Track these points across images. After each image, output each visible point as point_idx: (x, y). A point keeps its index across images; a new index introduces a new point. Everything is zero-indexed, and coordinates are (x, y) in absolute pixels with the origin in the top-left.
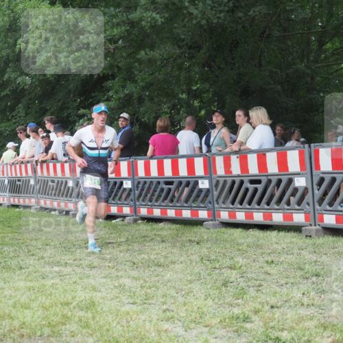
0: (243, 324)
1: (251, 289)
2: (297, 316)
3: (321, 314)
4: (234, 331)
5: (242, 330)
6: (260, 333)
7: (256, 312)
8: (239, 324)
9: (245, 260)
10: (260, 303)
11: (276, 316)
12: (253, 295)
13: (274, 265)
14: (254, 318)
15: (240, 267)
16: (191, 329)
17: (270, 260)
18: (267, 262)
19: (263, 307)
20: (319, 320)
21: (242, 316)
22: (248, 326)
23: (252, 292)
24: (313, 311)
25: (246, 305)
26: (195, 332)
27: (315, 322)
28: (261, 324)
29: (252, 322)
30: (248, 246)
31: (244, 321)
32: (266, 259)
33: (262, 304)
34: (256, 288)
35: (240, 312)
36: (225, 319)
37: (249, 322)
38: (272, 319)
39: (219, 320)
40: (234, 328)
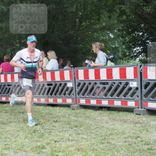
0: (41, 150)
1: (46, 134)
2: (66, 145)
3: (77, 144)
4: (37, 153)
5: (41, 153)
6: (49, 153)
7: (48, 144)
8: (40, 150)
9: (44, 120)
10: (50, 140)
11: (57, 146)
12: (47, 136)
13: (57, 123)
14: (47, 147)
15: (42, 124)
16: (17, 153)
17: (55, 120)
18: (54, 121)
19: (51, 142)
20: (76, 147)
21: (41, 146)
22: (44, 150)
23: (47, 135)
24: (73, 143)
25: (44, 141)
26: (19, 154)
27: (74, 148)
28: (50, 149)
29: (46, 149)
30: (46, 114)
31: (42, 148)
32: (54, 120)
33: (51, 140)
34: (49, 133)
35: (40, 144)
36: (33, 148)
37: (45, 149)
38: (55, 147)
39: (31, 148)
40: (38, 152)
